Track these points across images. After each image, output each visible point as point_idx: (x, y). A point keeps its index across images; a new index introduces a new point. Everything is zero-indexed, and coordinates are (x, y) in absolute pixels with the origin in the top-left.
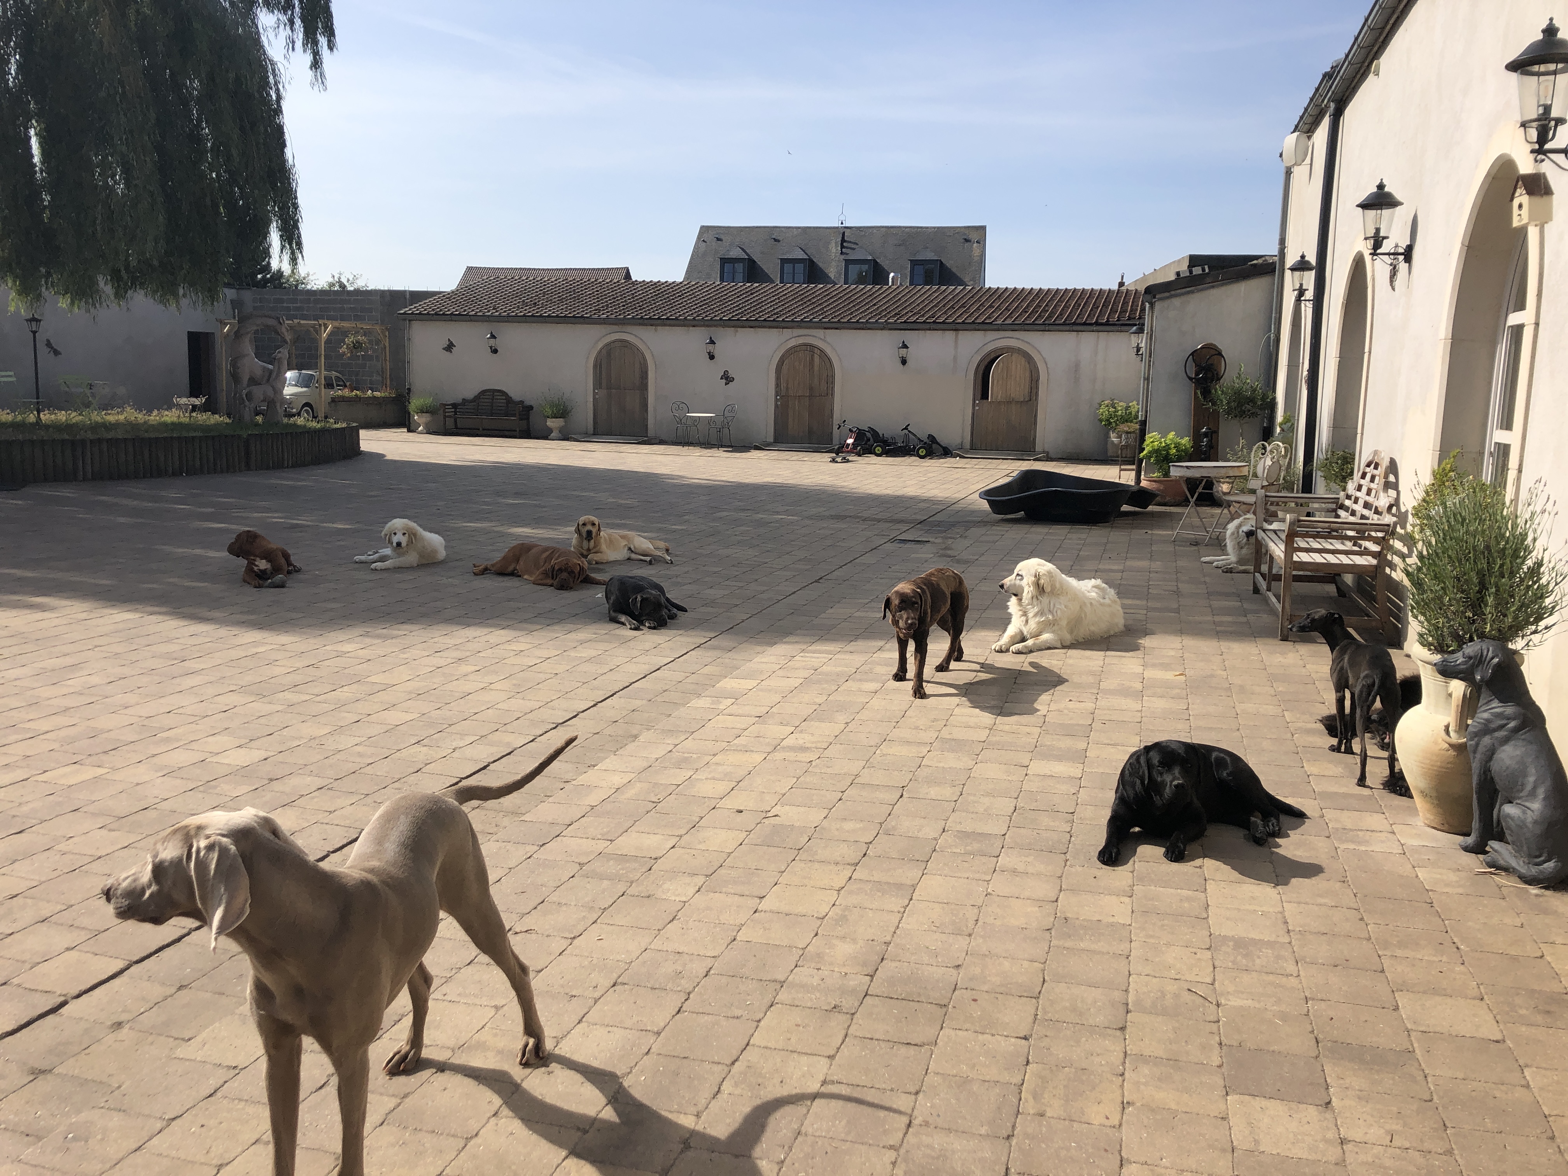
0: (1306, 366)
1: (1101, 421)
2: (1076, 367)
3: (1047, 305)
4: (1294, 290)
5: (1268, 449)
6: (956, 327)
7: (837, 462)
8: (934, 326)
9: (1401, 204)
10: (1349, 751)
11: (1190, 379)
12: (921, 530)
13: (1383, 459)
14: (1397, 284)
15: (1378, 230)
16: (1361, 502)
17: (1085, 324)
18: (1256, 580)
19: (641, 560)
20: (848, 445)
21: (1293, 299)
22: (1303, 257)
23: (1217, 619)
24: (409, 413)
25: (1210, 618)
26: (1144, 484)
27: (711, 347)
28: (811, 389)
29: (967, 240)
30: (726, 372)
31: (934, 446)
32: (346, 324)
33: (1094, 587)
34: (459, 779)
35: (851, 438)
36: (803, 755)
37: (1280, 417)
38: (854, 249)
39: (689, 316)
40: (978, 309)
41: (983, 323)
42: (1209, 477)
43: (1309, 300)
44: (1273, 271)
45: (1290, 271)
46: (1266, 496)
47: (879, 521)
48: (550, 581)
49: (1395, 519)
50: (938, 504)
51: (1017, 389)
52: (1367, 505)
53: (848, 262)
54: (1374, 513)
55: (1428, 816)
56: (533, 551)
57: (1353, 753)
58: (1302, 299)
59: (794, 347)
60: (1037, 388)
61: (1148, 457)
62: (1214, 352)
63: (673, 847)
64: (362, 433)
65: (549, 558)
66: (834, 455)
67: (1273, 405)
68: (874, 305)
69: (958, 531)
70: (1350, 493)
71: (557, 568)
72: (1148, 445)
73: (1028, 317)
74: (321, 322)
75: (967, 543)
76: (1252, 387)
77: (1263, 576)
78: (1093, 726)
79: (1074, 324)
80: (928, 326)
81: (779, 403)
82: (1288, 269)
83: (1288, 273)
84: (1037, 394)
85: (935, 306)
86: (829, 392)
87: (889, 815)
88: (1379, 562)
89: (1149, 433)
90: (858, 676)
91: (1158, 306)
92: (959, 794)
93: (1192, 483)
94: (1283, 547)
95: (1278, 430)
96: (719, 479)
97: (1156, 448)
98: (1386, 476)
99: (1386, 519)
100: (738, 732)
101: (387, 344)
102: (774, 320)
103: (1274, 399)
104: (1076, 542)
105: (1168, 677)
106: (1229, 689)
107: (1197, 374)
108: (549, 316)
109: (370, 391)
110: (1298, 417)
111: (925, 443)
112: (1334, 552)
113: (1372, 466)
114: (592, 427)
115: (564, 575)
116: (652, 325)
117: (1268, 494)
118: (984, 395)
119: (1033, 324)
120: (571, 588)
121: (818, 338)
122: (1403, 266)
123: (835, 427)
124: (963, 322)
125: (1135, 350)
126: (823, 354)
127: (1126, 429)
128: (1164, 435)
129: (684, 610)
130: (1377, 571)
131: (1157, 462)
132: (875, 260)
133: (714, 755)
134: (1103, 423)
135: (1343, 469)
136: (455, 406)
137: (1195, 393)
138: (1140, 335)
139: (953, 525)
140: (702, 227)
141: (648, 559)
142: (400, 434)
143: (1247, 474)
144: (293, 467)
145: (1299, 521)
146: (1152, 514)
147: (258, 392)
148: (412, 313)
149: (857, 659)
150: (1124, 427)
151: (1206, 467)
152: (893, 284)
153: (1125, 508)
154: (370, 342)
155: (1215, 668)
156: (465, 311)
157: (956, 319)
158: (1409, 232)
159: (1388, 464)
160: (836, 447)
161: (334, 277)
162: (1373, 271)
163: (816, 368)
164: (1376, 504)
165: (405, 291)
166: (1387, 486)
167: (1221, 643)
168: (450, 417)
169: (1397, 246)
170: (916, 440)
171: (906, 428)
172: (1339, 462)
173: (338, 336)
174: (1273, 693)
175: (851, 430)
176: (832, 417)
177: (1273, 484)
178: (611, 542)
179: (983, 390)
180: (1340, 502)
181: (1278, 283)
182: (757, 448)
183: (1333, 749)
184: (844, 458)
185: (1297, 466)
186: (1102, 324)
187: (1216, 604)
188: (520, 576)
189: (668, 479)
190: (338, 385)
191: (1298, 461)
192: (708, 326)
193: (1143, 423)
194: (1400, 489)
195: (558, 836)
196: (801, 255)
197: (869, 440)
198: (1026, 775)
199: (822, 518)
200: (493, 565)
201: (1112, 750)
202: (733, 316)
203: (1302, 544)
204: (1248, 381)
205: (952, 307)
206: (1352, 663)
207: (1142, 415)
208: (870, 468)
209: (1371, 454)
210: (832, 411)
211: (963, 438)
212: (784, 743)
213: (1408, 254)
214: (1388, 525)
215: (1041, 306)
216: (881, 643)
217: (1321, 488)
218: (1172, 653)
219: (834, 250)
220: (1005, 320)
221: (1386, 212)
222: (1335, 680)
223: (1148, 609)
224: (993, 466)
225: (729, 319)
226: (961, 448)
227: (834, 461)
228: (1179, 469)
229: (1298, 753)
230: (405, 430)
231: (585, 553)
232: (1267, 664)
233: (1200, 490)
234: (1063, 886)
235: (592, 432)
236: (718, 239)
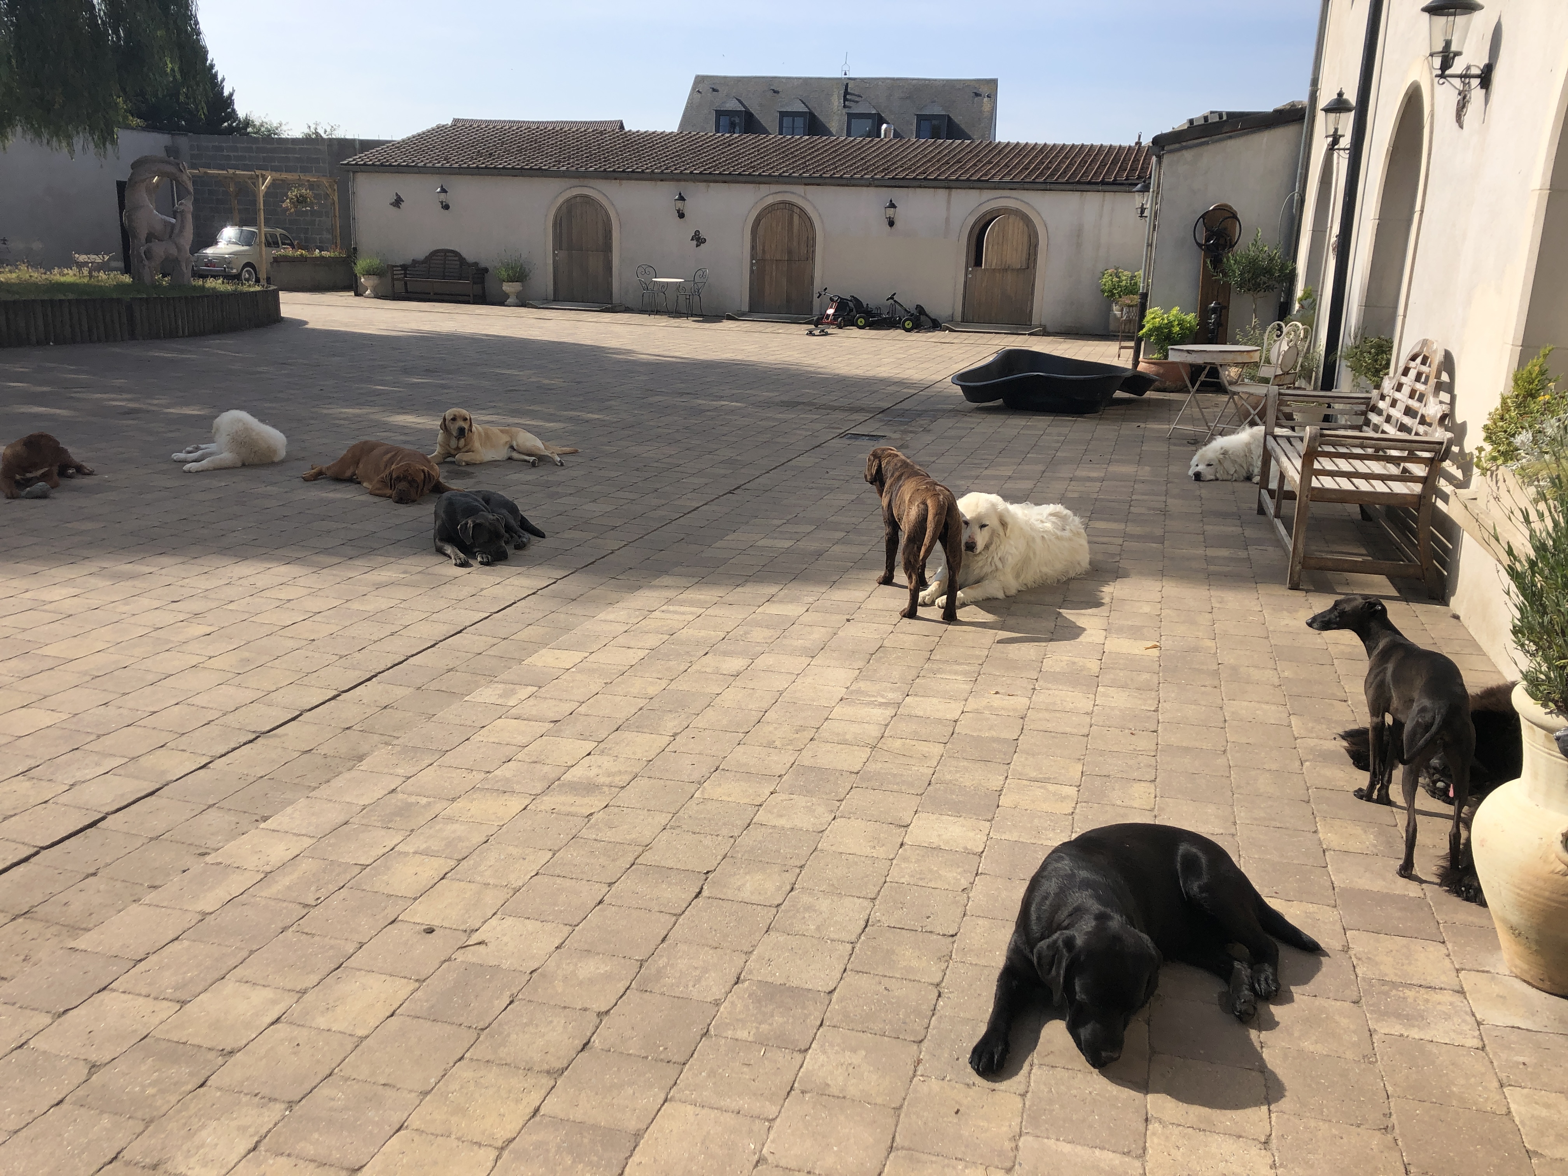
0: (1336, 230)
1: (1103, 291)
2: (1078, 233)
3: (1050, 162)
4: (1327, 137)
5: (1285, 330)
6: (949, 185)
7: (814, 335)
8: (925, 183)
9: (1481, 7)
10: (1385, 800)
11: (1200, 245)
12: (881, 421)
13: (1435, 351)
14: (1467, 119)
15: (1448, 44)
16: (1401, 406)
17: (1089, 183)
18: (1262, 499)
19: (525, 461)
20: (828, 316)
21: (1325, 147)
22: (1340, 94)
23: (1211, 552)
24: (356, 275)
25: (1200, 552)
26: (1142, 367)
27: (680, 204)
28: (790, 252)
29: (977, 95)
30: (697, 233)
31: (923, 318)
32: (284, 176)
33: (1051, 515)
34: (36, 849)
35: (831, 308)
36: (586, 800)
37: (1299, 291)
38: (857, 102)
39: (656, 168)
40: (975, 165)
41: (979, 180)
42: (1214, 364)
43: (1344, 149)
44: (1302, 118)
45: (1323, 113)
46: (1280, 394)
47: (835, 409)
48: (388, 492)
49: (1449, 435)
50: (908, 387)
51: (1015, 257)
52: (1409, 412)
53: (850, 116)
54: (1420, 423)
55: (1518, 962)
56: (376, 452)
57: (1389, 803)
58: (1336, 147)
59: (772, 205)
60: (1036, 254)
61: (1149, 335)
62: (1228, 215)
63: (277, 1020)
64: (283, 296)
65: (391, 461)
66: (813, 327)
67: (1291, 277)
68: (862, 159)
69: (922, 422)
70: (1385, 392)
71: (394, 476)
72: (1148, 322)
73: (1028, 174)
74: (258, 172)
75: (928, 438)
76: (1269, 256)
77: (1271, 493)
78: (1020, 742)
79: (1079, 182)
80: (917, 183)
81: (755, 268)
82: (1322, 110)
83: (1320, 116)
84: (1035, 260)
85: (929, 161)
86: (810, 257)
87: (663, 940)
88: (1424, 489)
89: (1150, 308)
90: (723, 646)
91: (1166, 160)
92: (789, 888)
93: (1195, 370)
94: (1298, 463)
95: (1297, 306)
96: (672, 354)
97: (1157, 325)
98: (1438, 376)
99: (1437, 435)
100: (508, 751)
101: (336, 199)
102: (750, 174)
103: (1294, 270)
104: (1056, 438)
105: (1137, 652)
106: (1216, 673)
107: (1207, 240)
108: (504, 168)
109: (317, 251)
110: (1322, 292)
111: (912, 315)
112: (1367, 477)
113: (1419, 360)
114: (552, 292)
115: (403, 485)
116: (616, 179)
117: (1282, 391)
118: (978, 262)
119: (1033, 182)
120: (413, 501)
121: (797, 195)
122: (1477, 94)
123: (816, 295)
124: (957, 180)
125: (1139, 210)
126: (802, 212)
127: (1128, 302)
128: (1167, 311)
129: (540, 534)
130: (1421, 501)
131: (1158, 341)
132: (879, 114)
133: (453, 800)
134: (1106, 294)
135: (1376, 361)
136: (404, 267)
137: (1205, 263)
138: (1146, 193)
139: (920, 414)
140: (697, 77)
141: (532, 459)
142: (347, 298)
143: (1258, 360)
144: (189, 336)
145: (1322, 435)
146: (1149, 401)
147: (159, 249)
148: (356, 164)
149: (734, 615)
150: (1126, 300)
151: (1210, 352)
152: (885, 137)
153: (1119, 394)
154: (316, 196)
155: (1200, 634)
156: (413, 161)
157: (949, 176)
158: (1488, 47)
159: (1442, 359)
160: (815, 318)
161: (310, 127)
162: (1433, 105)
163: (795, 230)
164: (1422, 411)
165: (354, 140)
166: (1439, 387)
167: (1212, 593)
168: (398, 279)
169: (1468, 68)
170: (903, 312)
171: (892, 298)
172: (1373, 351)
173: (277, 191)
174: (1276, 681)
175: (832, 300)
176: (812, 284)
177: (1288, 374)
178: (487, 438)
179: (976, 256)
180: (1372, 403)
181: (1307, 132)
182: (730, 318)
183: (1361, 795)
184: (823, 331)
185: (1318, 350)
186: (1108, 184)
187: (1212, 529)
188: (359, 483)
189: (614, 353)
190: (283, 244)
191: (1318, 344)
192: (679, 180)
193: (1144, 296)
194: (1456, 393)
195: (104, 989)
196: (802, 108)
197: (851, 310)
198: (902, 845)
199: (768, 404)
200: (328, 468)
201: (1039, 792)
202: (705, 170)
203: (1327, 464)
204: (1266, 249)
205: (947, 163)
206: (1398, 678)
207: (1143, 287)
208: (848, 343)
209: (1418, 343)
210: (812, 278)
211: (953, 308)
212: (568, 777)
213: (1486, 78)
214: (1441, 443)
215: (1043, 163)
216: (773, 589)
217: (1345, 383)
218: (1146, 609)
219: (836, 104)
220: (1003, 177)
221: (1460, 20)
222: (1370, 697)
223: (1126, 536)
224: (985, 341)
225: (701, 173)
226: (952, 320)
227: (811, 333)
228: (1179, 353)
229: (1308, 802)
230: (353, 294)
231: (453, 452)
232: (1271, 628)
233: (1202, 377)
234: (898, 1138)
235: (552, 298)
236: (714, 90)
